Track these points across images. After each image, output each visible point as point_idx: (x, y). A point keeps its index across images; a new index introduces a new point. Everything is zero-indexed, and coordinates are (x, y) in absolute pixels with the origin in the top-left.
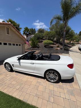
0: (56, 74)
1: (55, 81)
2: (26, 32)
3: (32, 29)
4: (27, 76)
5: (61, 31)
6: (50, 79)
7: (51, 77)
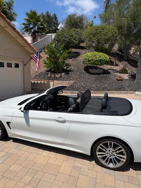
0: (120, 149)
1: (119, 165)
2: (31, 26)
3: (48, 16)
4: (46, 153)
5: (133, 24)
6: (107, 161)
7: (108, 156)
